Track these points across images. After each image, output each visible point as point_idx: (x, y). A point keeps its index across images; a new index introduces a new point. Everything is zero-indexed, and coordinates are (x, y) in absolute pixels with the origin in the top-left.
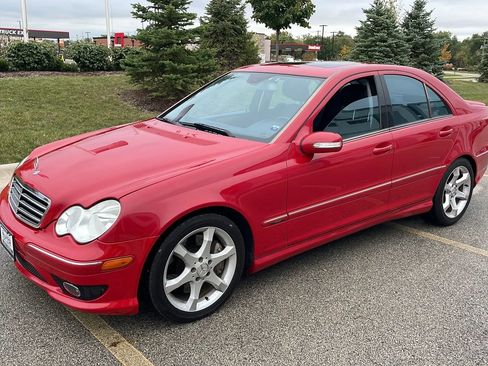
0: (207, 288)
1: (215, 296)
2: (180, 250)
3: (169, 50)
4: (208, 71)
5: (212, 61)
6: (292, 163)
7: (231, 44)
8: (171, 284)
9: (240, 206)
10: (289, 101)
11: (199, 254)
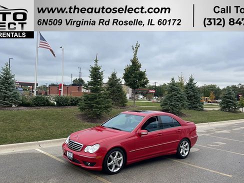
0: (116, 167)
1: (118, 169)
2: (111, 156)
3: (95, 100)
4: (109, 107)
5: (110, 104)
6: (136, 137)
7: (116, 96)
8: (109, 164)
9: (125, 148)
10: (136, 121)
11: (115, 158)
